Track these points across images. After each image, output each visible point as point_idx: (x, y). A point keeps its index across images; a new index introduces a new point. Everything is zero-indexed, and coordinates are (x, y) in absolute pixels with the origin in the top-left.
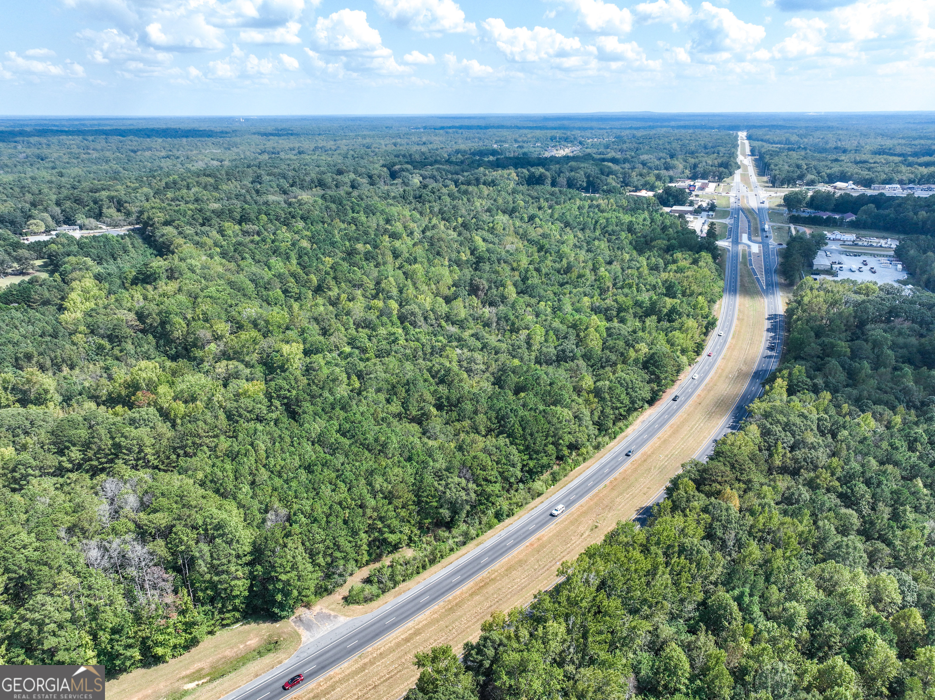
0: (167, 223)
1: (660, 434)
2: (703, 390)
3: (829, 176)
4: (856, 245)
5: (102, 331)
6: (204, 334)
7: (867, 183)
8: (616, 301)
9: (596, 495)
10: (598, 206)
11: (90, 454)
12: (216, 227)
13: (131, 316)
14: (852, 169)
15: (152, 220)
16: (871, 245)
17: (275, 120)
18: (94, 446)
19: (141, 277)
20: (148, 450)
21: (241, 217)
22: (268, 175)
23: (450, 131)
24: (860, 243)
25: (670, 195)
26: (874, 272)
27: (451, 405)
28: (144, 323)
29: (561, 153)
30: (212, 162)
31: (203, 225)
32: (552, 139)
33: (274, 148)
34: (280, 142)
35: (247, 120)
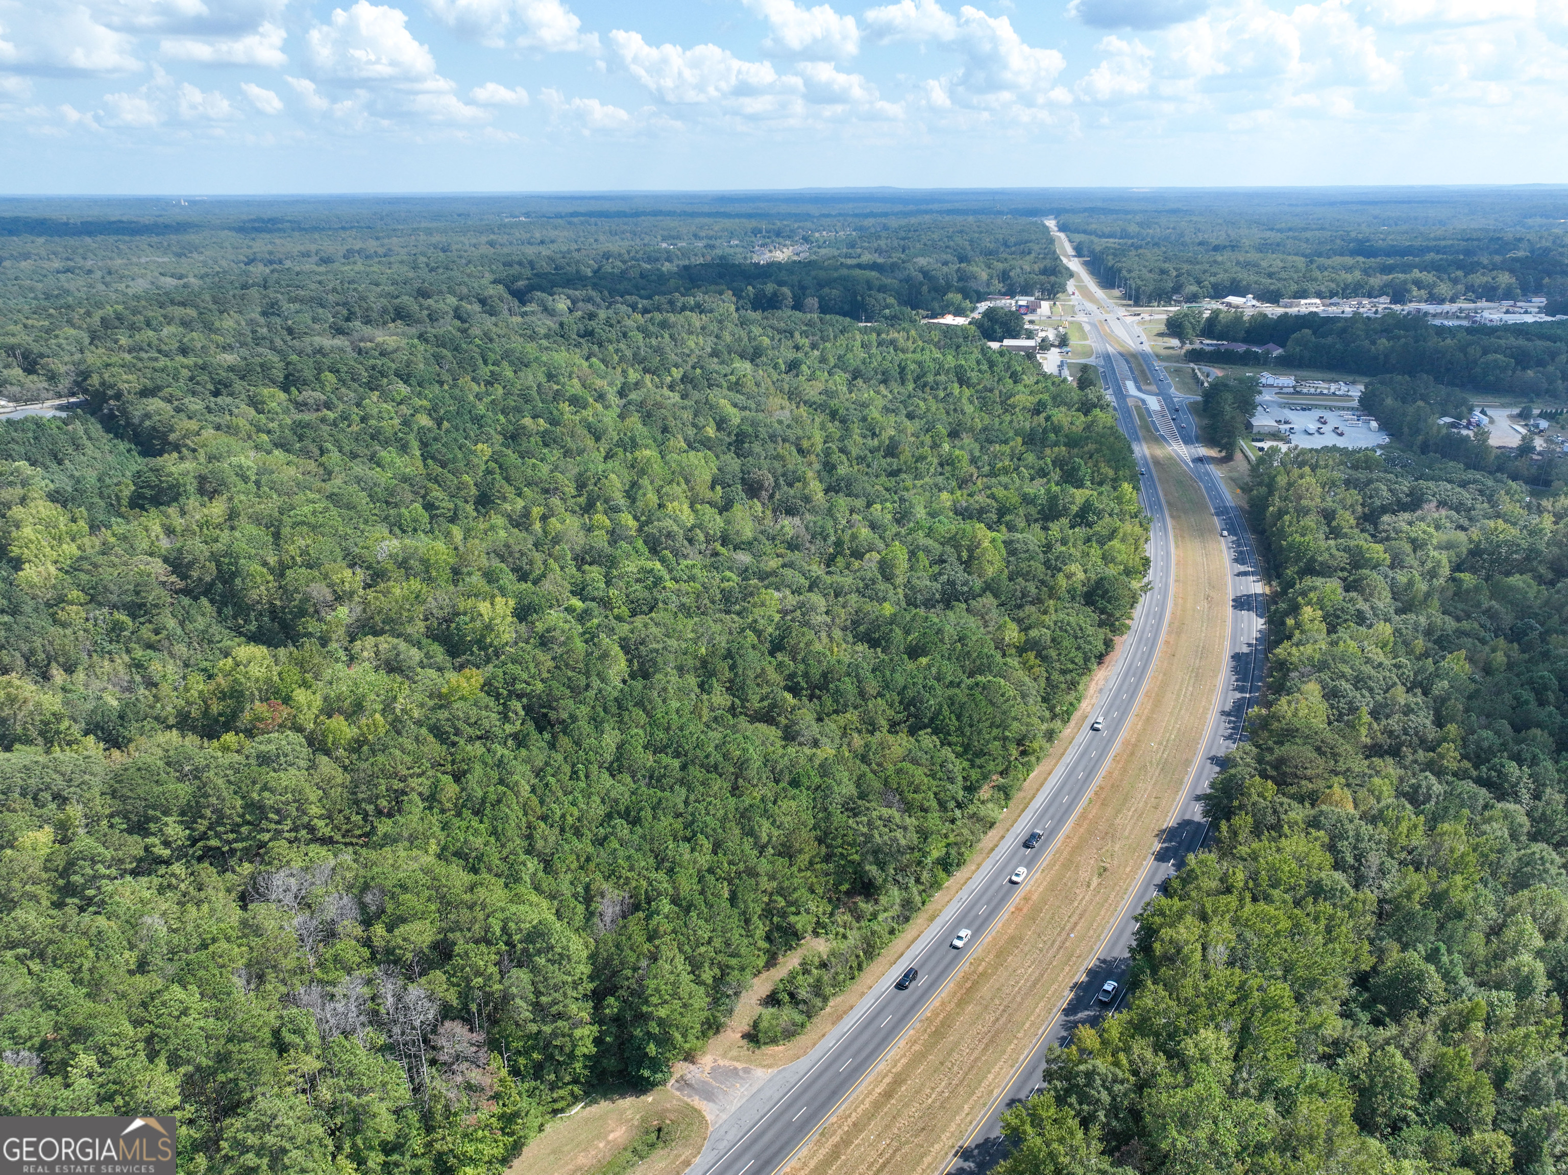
0: (145, 393)
1: (1135, 708)
2: (1169, 633)
3: (1215, 286)
4: (1298, 393)
5: (114, 598)
6: (319, 591)
7: (1273, 298)
8: (993, 496)
9: (1083, 816)
10: (893, 342)
11: (202, 826)
12: (243, 396)
13: (158, 567)
14: (1245, 277)
15: (112, 386)
16: (1321, 394)
17: (247, 203)
18: (208, 812)
19: (148, 492)
20: (314, 810)
21: (286, 377)
22: (292, 300)
23: (575, 220)
24: (1305, 390)
25: (996, 321)
26: (1341, 435)
27: (813, 687)
28: (184, 577)
29: (782, 255)
30: (162, 279)
31: (216, 394)
32: (756, 232)
33: (270, 253)
34: (277, 241)
35: (193, 203)
